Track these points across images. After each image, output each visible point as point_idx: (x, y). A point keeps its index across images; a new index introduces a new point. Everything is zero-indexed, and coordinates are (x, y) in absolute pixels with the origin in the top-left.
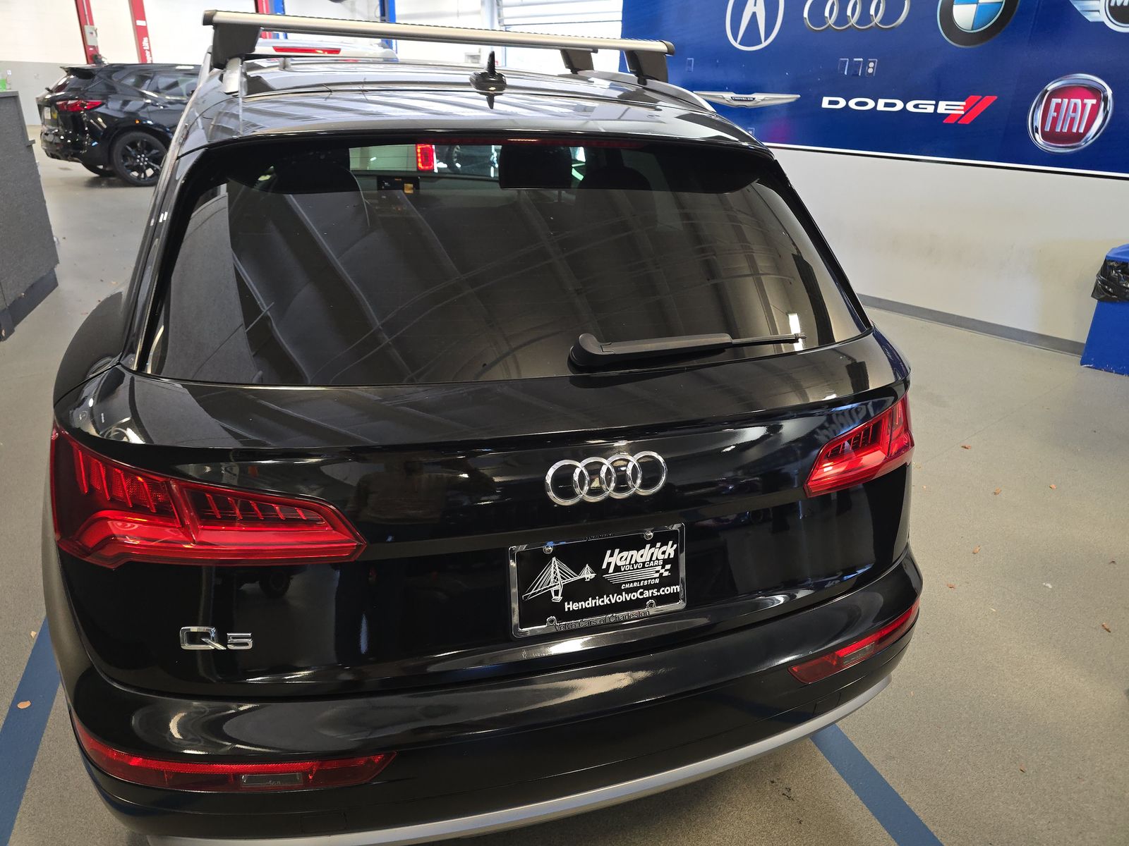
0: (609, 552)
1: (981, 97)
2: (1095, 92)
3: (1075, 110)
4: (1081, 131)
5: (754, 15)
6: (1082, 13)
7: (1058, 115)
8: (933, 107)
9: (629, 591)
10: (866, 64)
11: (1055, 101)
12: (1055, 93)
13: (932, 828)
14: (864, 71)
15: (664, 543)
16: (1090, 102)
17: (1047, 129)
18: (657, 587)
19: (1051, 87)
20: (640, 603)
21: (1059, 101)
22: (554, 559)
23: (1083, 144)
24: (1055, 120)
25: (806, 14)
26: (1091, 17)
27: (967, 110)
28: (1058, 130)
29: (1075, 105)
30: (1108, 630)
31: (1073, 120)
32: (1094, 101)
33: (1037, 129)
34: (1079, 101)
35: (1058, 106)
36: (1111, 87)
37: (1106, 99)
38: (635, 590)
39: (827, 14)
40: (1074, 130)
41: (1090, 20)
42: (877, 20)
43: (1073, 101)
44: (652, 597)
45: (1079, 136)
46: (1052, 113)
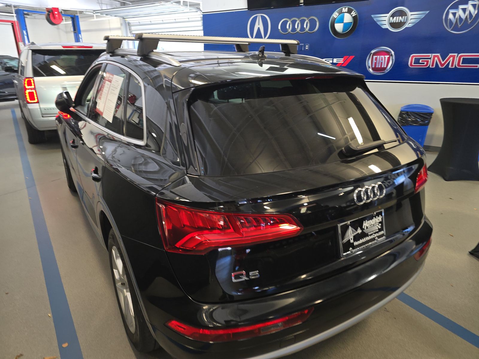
0: (364, 222)
1: (348, 56)
2: (388, 53)
3: (382, 60)
4: (385, 66)
5: (259, 29)
6: (381, 26)
7: (376, 61)
8: (332, 61)
9: (370, 235)
10: (305, 46)
11: (375, 57)
12: (375, 54)
13: (436, 310)
14: (304, 48)
15: (378, 216)
16: (387, 57)
17: (373, 66)
18: (377, 232)
19: (373, 52)
20: (374, 239)
21: (376, 56)
22: (350, 227)
23: (386, 71)
24: (376, 63)
25: (279, 28)
26: (384, 27)
27: (344, 61)
28: (377, 67)
29: (382, 58)
30: (452, 236)
31: (382, 63)
32: (388, 56)
33: (370, 67)
34: (383, 56)
35: (376, 58)
36: (394, 51)
37: (392, 55)
38: (372, 234)
39: (288, 27)
40: (383, 66)
41: (383, 28)
42: (307, 29)
43: (381, 56)
44: (377, 237)
45: (384, 69)
46: (374, 61)
